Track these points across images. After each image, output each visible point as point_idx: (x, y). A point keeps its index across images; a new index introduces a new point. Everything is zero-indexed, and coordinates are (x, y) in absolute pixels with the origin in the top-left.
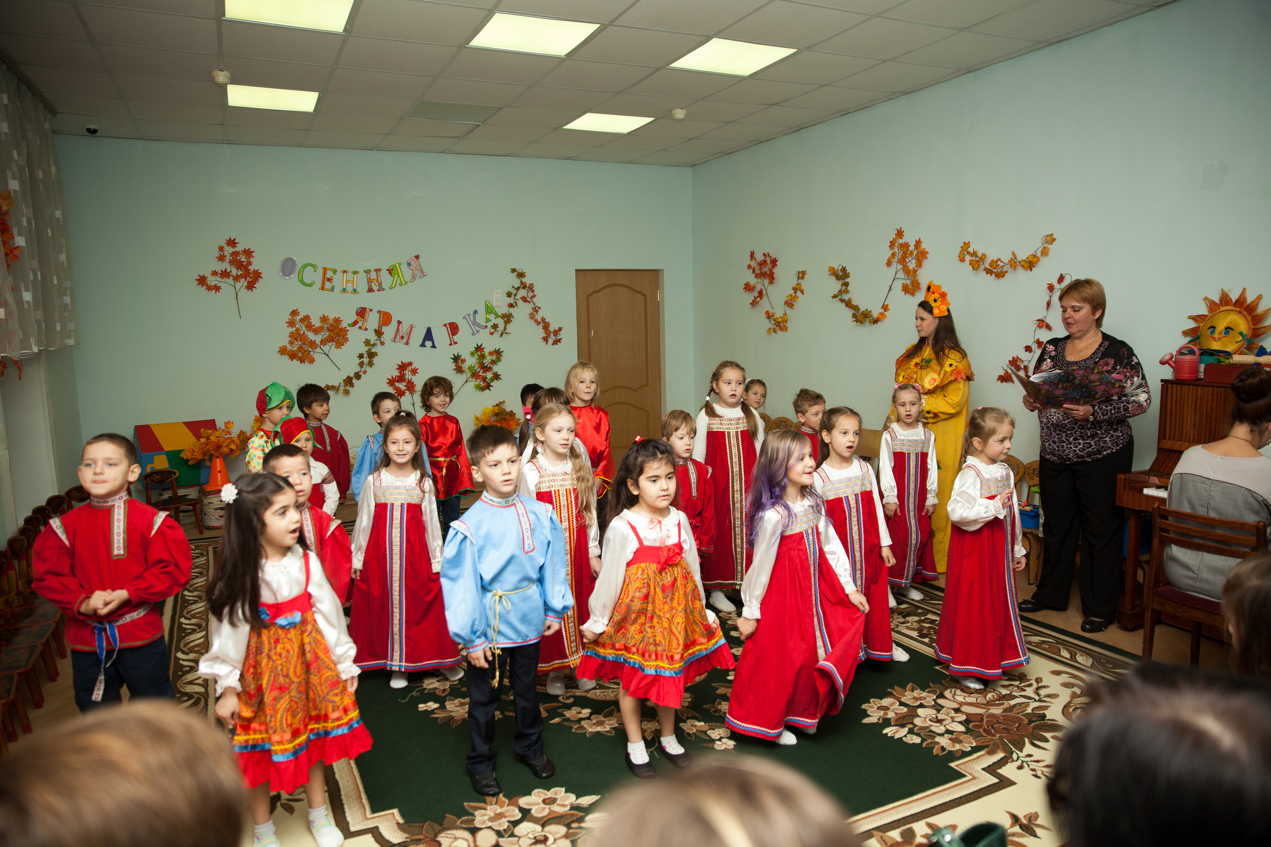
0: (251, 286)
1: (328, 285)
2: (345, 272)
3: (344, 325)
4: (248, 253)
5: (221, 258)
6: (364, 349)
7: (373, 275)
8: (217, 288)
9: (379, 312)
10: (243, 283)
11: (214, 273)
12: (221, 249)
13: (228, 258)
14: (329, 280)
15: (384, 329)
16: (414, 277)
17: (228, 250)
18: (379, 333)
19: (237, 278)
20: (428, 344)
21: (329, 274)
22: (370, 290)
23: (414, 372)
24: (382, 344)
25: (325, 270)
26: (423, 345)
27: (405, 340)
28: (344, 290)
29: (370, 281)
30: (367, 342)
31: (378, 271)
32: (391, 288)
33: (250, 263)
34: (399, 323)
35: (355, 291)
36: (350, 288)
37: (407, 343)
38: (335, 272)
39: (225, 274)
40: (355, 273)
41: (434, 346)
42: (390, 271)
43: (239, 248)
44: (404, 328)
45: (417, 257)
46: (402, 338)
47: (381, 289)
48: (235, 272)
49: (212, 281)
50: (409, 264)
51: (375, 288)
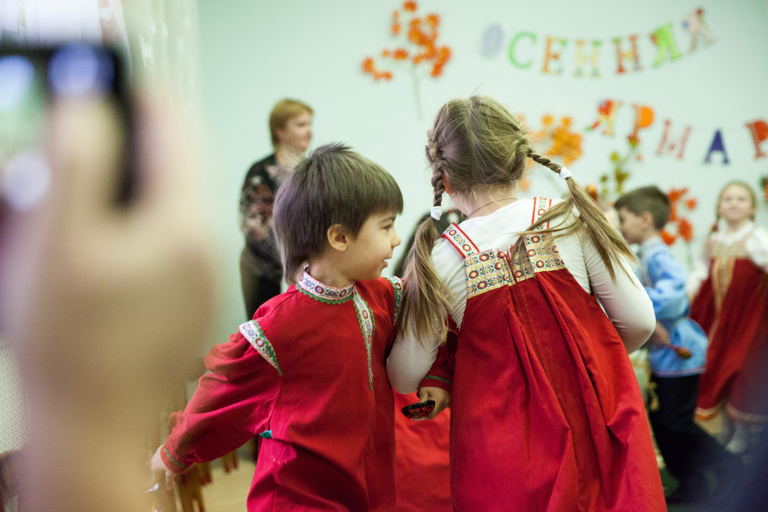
0: (437, 71)
1: (553, 65)
2: (580, 43)
3: (576, 128)
4: (434, 19)
5: (396, 29)
6: (609, 169)
7: (626, 47)
8: (388, 76)
9: (635, 107)
10: (427, 66)
11: (386, 54)
12: (396, 15)
13: (405, 29)
14: (556, 57)
15: (643, 135)
16: (694, 46)
17: (406, 17)
18: (633, 139)
19: (417, 60)
20: (717, 157)
21: (555, 48)
22: (621, 70)
23: (692, 205)
24: (639, 158)
25: (549, 41)
26: (708, 160)
27: (676, 151)
28: (579, 73)
29: (620, 55)
30: (614, 157)
31: (633, 39)
32: (656, 65)
33: (435, 36)
34: (668, 123)
35: (595, 74)
36: (587, 68)
37: (680, 156)
38: (564, 43)
39: (401, 54)
40: (597, 44)
41: (726, 161)
42: (654, 38)
43: (422, 12)
44: (675, 134)
45: (700, 12)
46: (672, 147)
47: (637, 67)
48: (414, 50)
49: (381, 65)
50: (686, 25)
51: (628, 64)
